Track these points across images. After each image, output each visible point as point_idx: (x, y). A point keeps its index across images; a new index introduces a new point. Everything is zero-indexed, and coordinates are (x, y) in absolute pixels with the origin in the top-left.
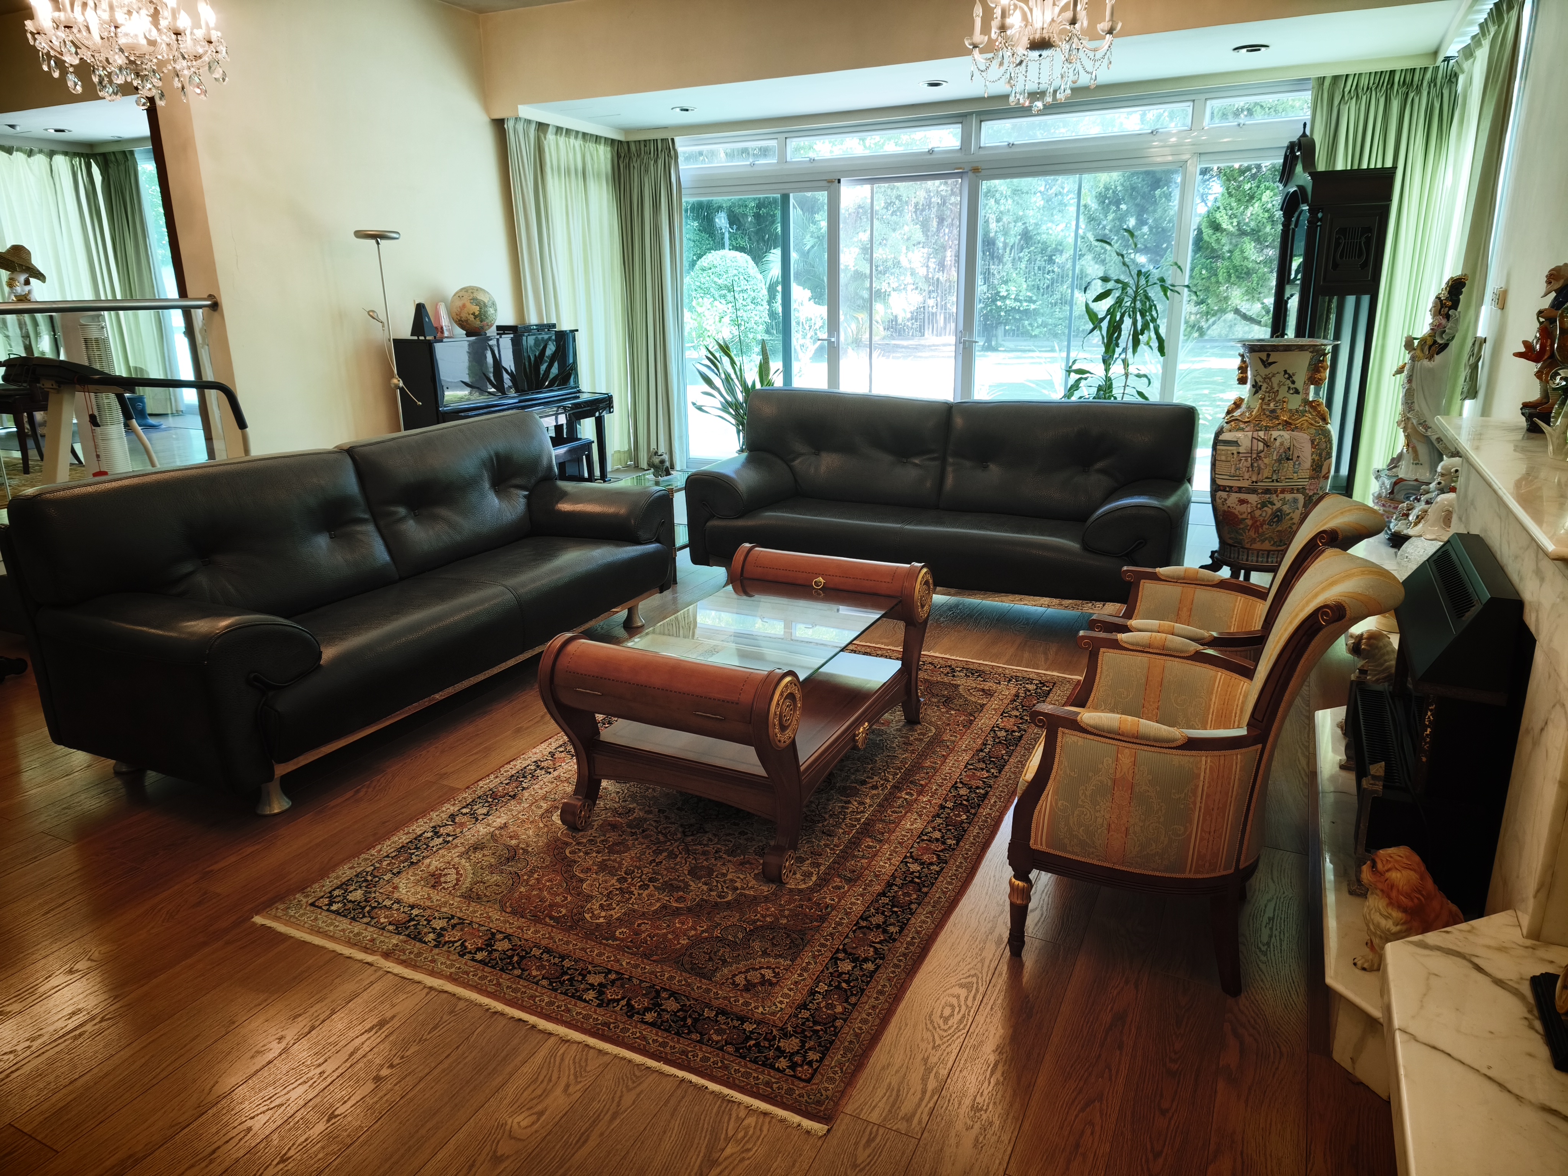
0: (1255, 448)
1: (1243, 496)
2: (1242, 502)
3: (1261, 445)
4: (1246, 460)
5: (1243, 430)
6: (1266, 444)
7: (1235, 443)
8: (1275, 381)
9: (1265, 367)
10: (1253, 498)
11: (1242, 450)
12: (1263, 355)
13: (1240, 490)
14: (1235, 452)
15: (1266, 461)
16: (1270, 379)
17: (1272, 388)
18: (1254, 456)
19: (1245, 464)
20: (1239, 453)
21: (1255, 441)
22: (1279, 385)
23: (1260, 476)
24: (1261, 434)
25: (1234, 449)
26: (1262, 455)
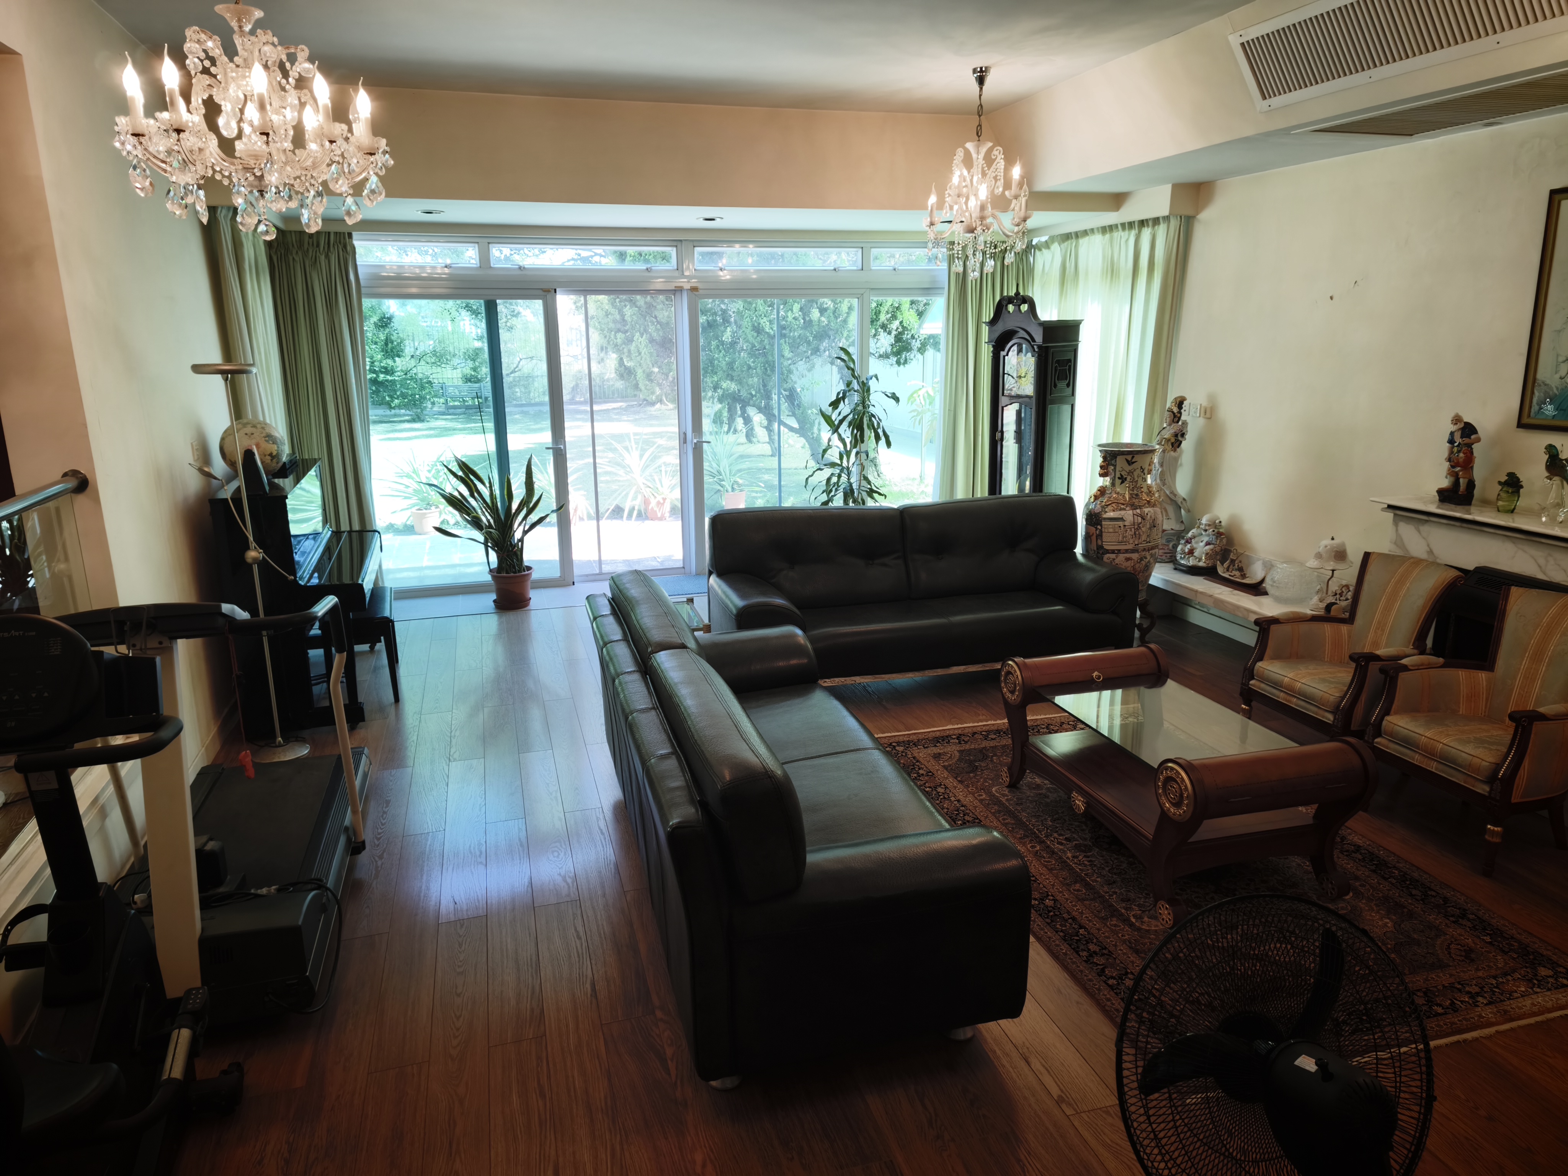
0: (1136, 521)
1: (1128, 555)
2: (1128, 559)
3: (1140, 519)
4: (1131, 530)
5: (1124, 509)
6: (1143, 518)
7: (1121, 519)
8: (1136, 474)
9: (1129, 465)
10: (1135, 556)
11: (1127, 523)
12: (1129, 458)
13: (1127, 551)
14: (1122, 526)
15: (1143, 529)
16: (1132, 473)
17: (1134, 479)
18: (1136, 527)
19: (1130, 533)
20: (1125, 526)
21: (1135, 517)
22: (1138, 477)
23: (1140, 541)
24: (1138, 511)
25: (1121, 523)
26: (1141, 525)
